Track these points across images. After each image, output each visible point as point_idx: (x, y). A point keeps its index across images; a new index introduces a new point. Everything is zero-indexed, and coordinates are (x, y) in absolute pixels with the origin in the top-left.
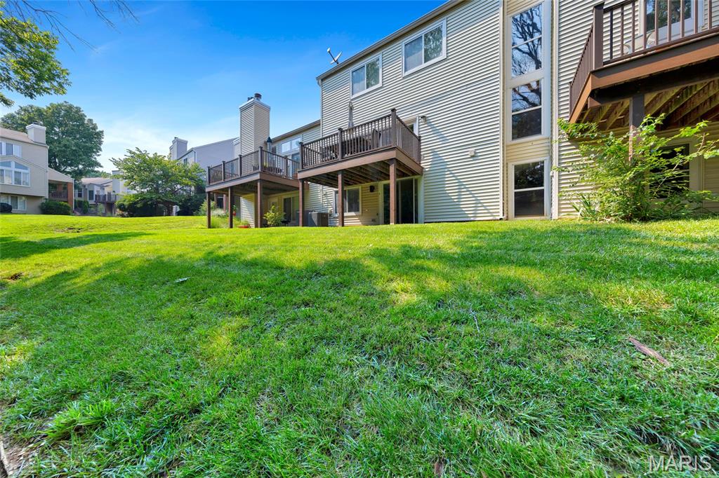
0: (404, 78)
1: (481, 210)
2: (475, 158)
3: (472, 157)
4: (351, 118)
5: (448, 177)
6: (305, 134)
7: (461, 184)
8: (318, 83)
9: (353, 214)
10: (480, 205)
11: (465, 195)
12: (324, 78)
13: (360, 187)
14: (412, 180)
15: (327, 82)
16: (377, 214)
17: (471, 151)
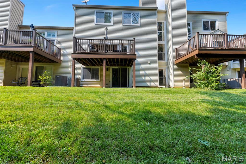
0: (123, 26)
1: (152, 83)
2: (150, 64)
3: (149, 63)
4: (107, 34)
5: (141, 70)
6: (59, 31)
7: (145, 73)
8: (74, 8)
9: (95, 80)
10: (152, 81)
11: (147, 77)
12: (77, 7)
13: (100, 68)
14: (127, 68)
15: (79, 10)
16: (109, 82)
17: (149, 62)
